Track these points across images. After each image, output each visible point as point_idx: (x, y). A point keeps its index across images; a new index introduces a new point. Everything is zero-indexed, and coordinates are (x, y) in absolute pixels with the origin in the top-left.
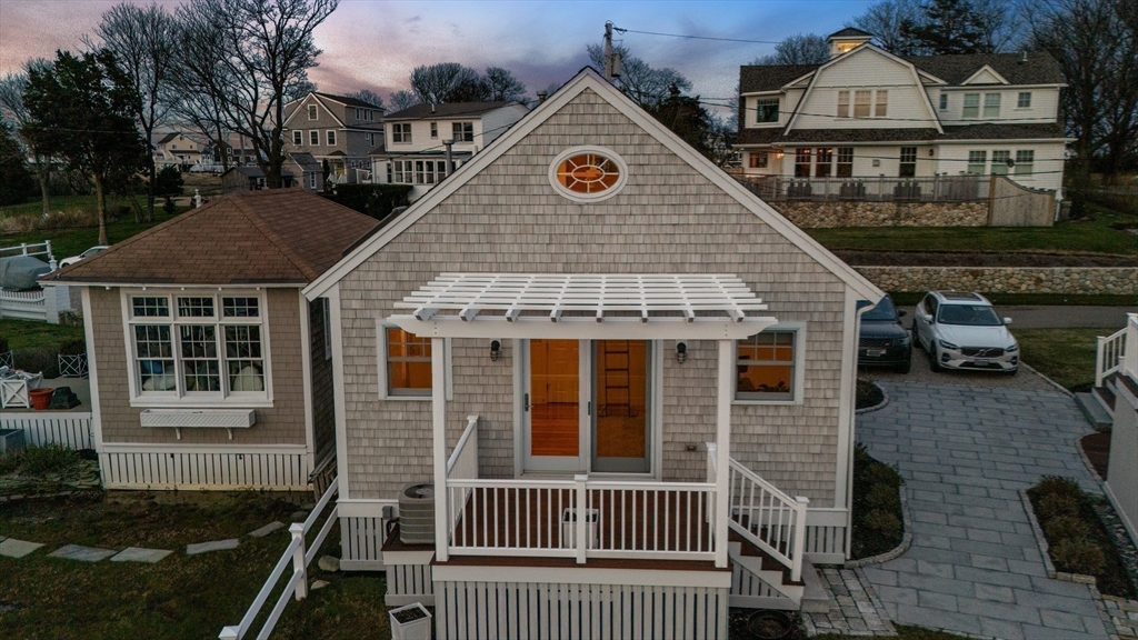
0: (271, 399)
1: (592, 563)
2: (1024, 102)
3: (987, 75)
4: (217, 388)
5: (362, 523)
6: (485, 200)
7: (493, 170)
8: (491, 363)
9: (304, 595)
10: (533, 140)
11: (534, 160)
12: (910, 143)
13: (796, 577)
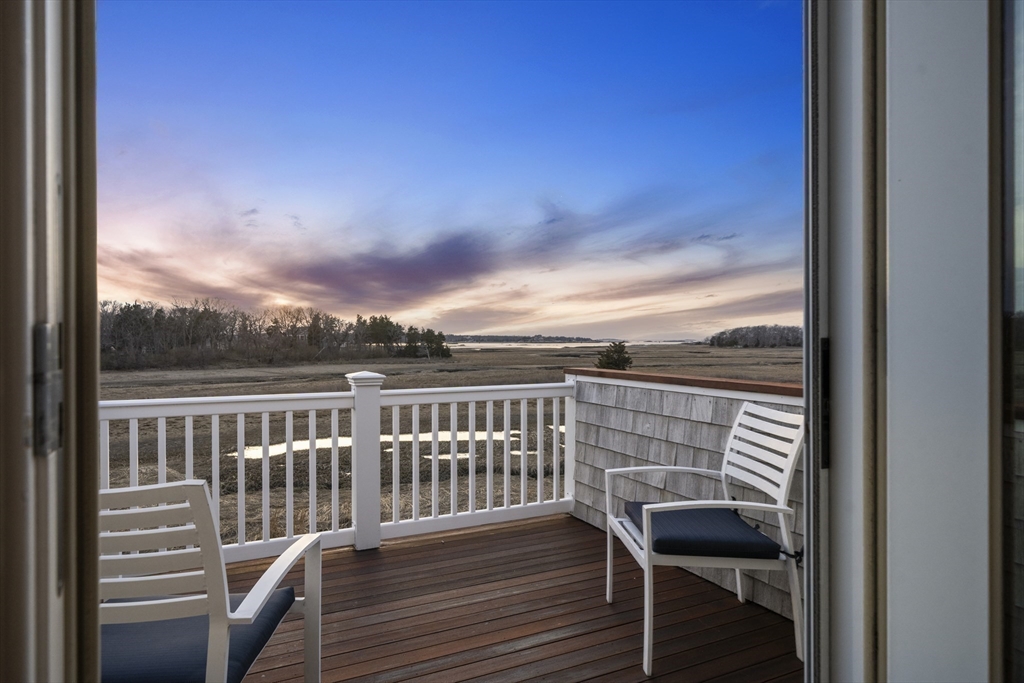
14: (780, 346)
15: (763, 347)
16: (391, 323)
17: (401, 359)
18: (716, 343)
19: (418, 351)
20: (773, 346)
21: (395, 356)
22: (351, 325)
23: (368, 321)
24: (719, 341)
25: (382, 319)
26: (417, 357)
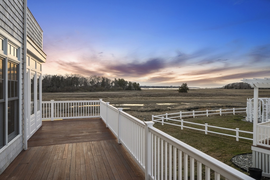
14: (248, 89)
15: (242, 89)
16: (124, 81)
17: (127, 91)
18: (226, 88)
19: (131, 88)
20: (245, 89)
21: (125, 90)
22: (113, 81)
23: (118, 80)
24: (227, 87)
25: (122, 79)
26: (131, 90)
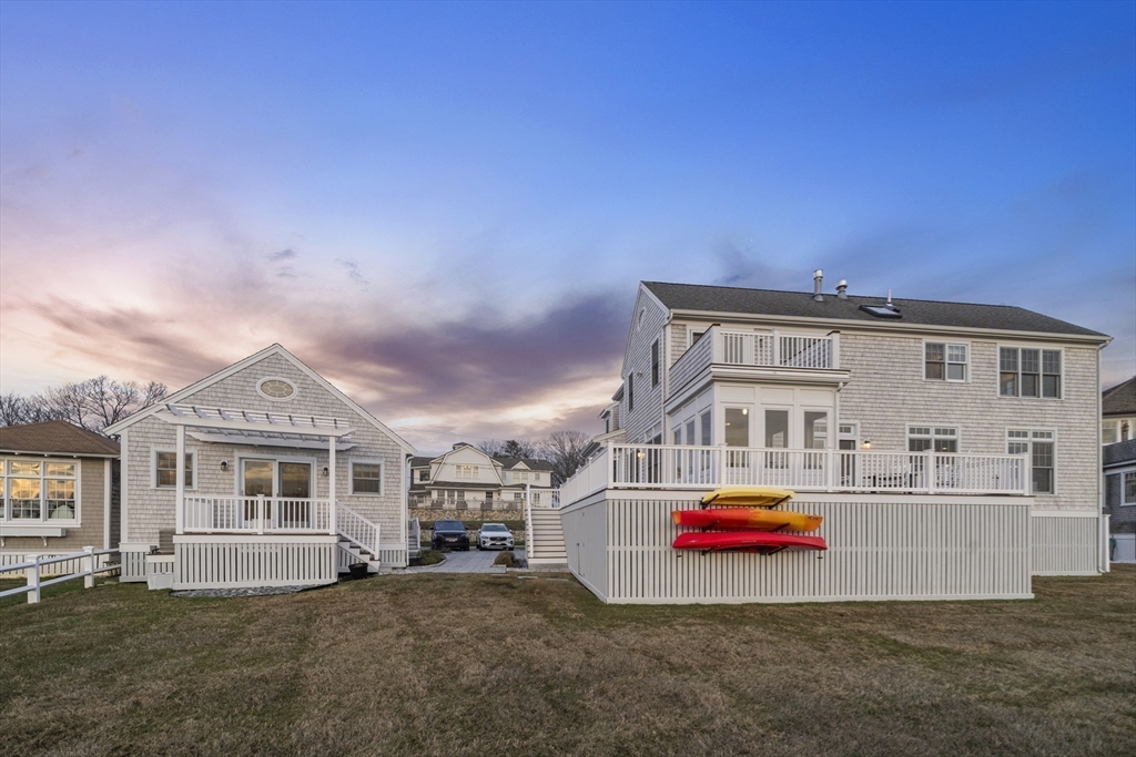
0: (80, 522)
1: (265, 534)
2: (538, 478)
3: (521, 465)
4: (38, 516)
5: (136, 555)
6: (221, 395)
7: (225, 381)
8: (221, 472)
9: (91, 585)
10: (248, 371)
11: (248, 380)
12: (491, 489)
13: (377, 558)
